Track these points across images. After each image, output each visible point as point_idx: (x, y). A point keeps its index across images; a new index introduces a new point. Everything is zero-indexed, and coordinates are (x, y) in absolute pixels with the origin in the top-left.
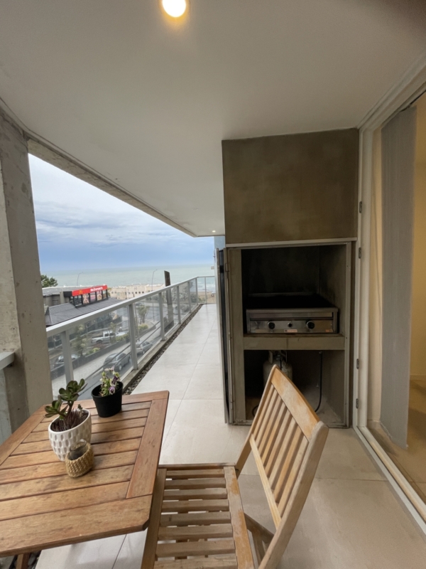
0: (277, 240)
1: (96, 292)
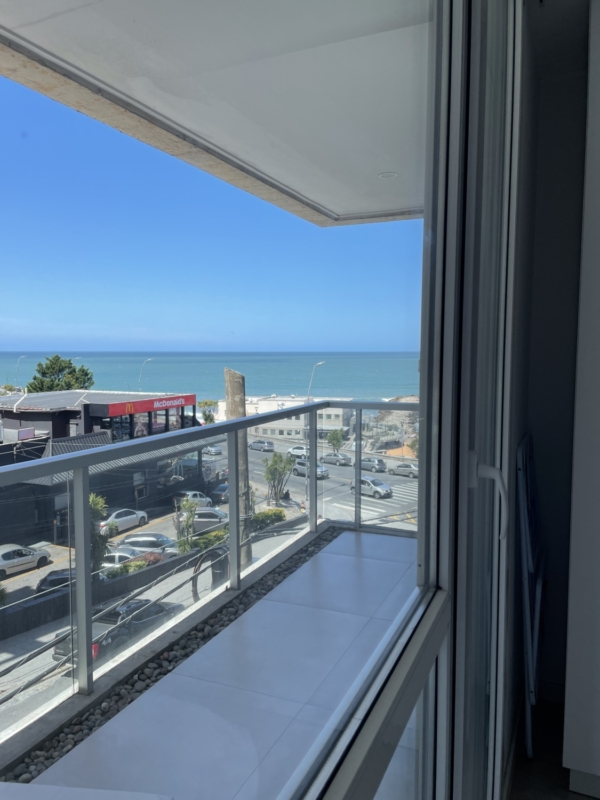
1: (167, 411)
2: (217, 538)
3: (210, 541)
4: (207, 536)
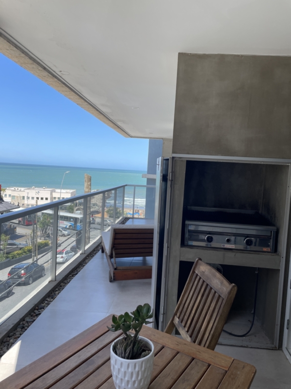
0: (222, 155)
2: (18, 254)
3: (15, 255)
4: (13, 253)
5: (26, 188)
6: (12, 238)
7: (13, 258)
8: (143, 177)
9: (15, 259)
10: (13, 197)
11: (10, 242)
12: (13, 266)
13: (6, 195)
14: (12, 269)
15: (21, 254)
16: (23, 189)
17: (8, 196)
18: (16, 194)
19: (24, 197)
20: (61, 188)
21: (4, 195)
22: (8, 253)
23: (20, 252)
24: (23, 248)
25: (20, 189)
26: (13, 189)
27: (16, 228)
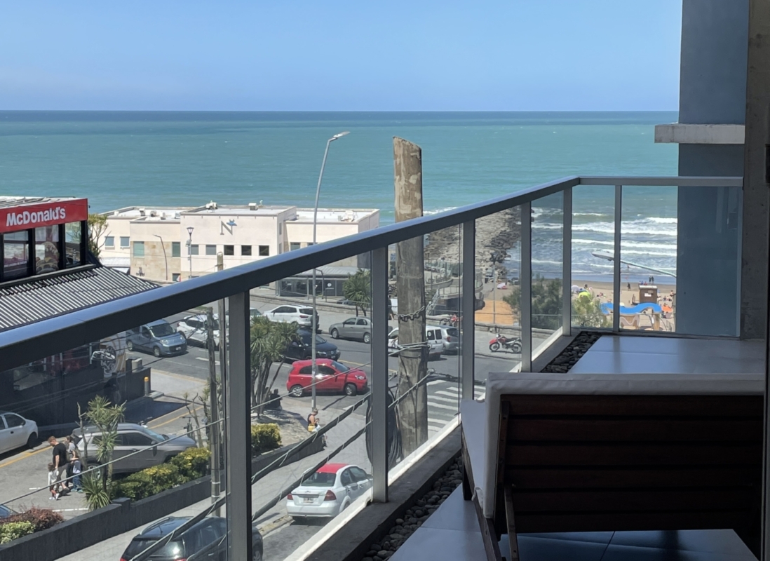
1: (31, 232)
2: (159, 480)
3: (146, 484)
4: (138, 476)
5: (184, 210)
6: (132, 415)
7: (138, 498)
8: (657, 140)
9: (146, 500)
10: (138, 247)
11: (126, 428)
12: (139, 531)
13: (110, 240)
14: (136, 540)
15: (171, 477)
16: (171, 213)
17: (117, 242)
18: (145, 234)
19: (176, 247)
20: (316, 205)
21: (101, 242)
22: (120, 476)
23: (165, 470)
24: (174, 454)
25: (160, 213)
26: (135, 213)
27: (147, 373)
